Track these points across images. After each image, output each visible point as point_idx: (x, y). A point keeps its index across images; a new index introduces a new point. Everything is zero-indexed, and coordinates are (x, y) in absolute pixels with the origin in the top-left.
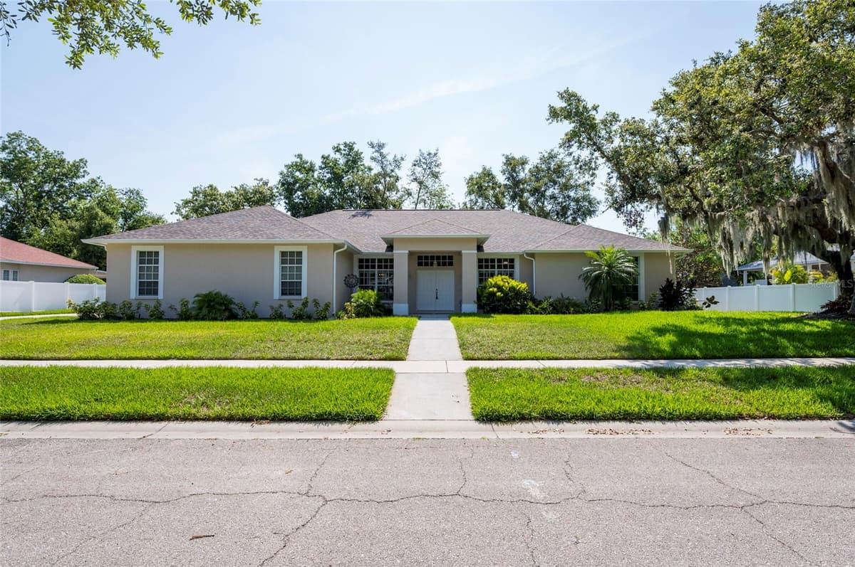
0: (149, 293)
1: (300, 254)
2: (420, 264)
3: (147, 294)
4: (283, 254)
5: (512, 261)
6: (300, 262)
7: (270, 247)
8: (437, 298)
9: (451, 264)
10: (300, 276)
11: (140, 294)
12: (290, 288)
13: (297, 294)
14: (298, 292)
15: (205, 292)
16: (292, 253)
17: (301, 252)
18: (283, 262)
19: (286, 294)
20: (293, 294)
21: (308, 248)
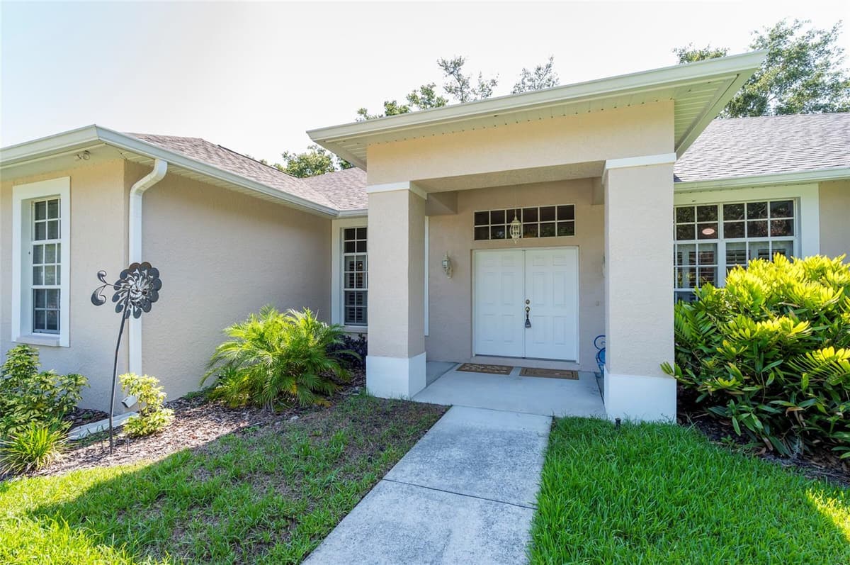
2: (480, 235)
4: (39, 209)
5: (784, 208)
8: (528, 324)
9: (568, 230)
12: (51, 311)
16: (54, 205)
18: (38, 232)
20: (54, 327)
21: (70, 184)
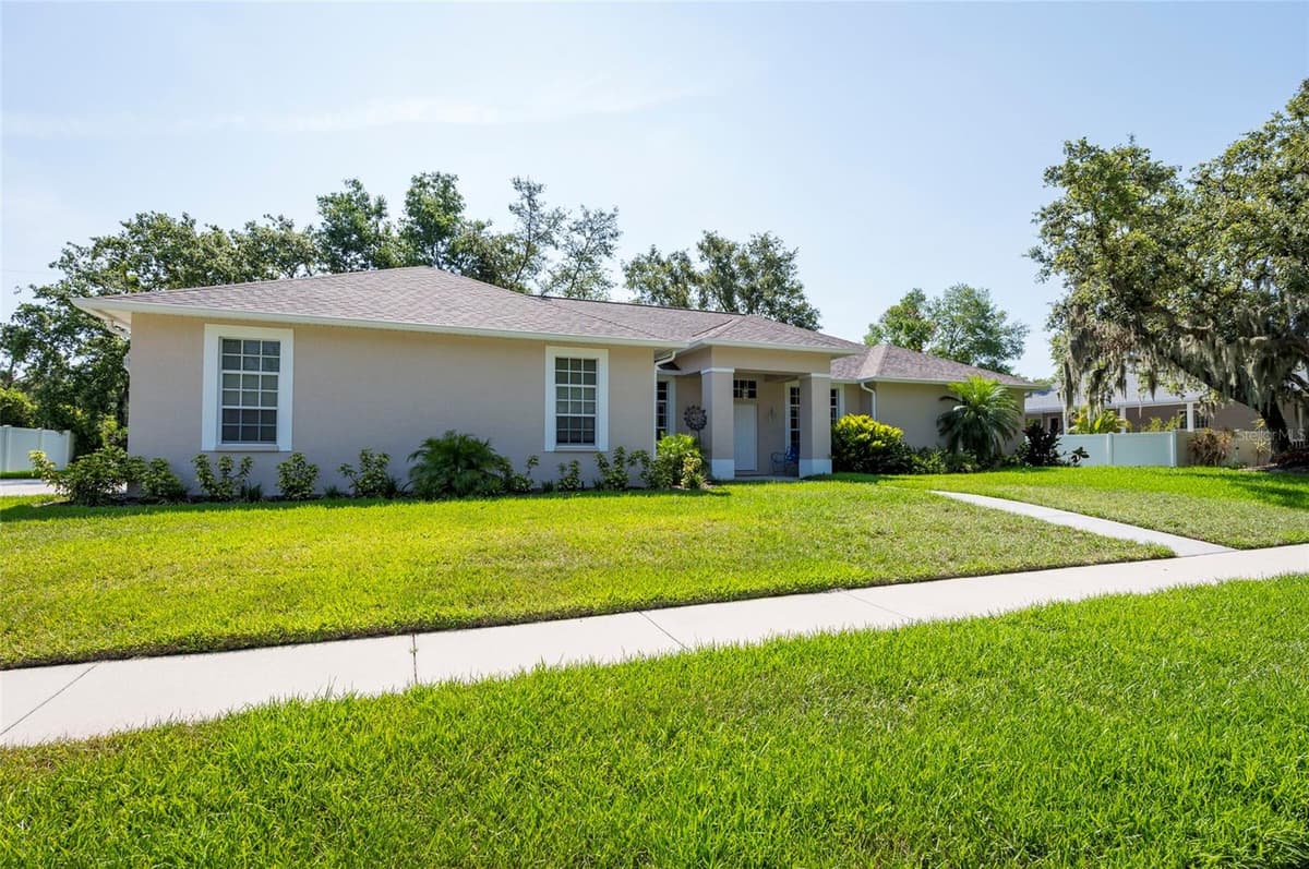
0: (249, 436)
1: (591, 364)
3: (245, 439)
4: (561, 362)
6: (592, 379)
7: (536, 346)
9: (752, 395)
10: (592, 407)
11: (225, 439)
12: (575, 430)
13: (586, 442)
14: (590, 438)
15: (439, 435)
16: (576, 363)
17: (594, 361)
18: (560, 378)
19: (565, 441)
20: (579, 441)
21: (610, 353)
